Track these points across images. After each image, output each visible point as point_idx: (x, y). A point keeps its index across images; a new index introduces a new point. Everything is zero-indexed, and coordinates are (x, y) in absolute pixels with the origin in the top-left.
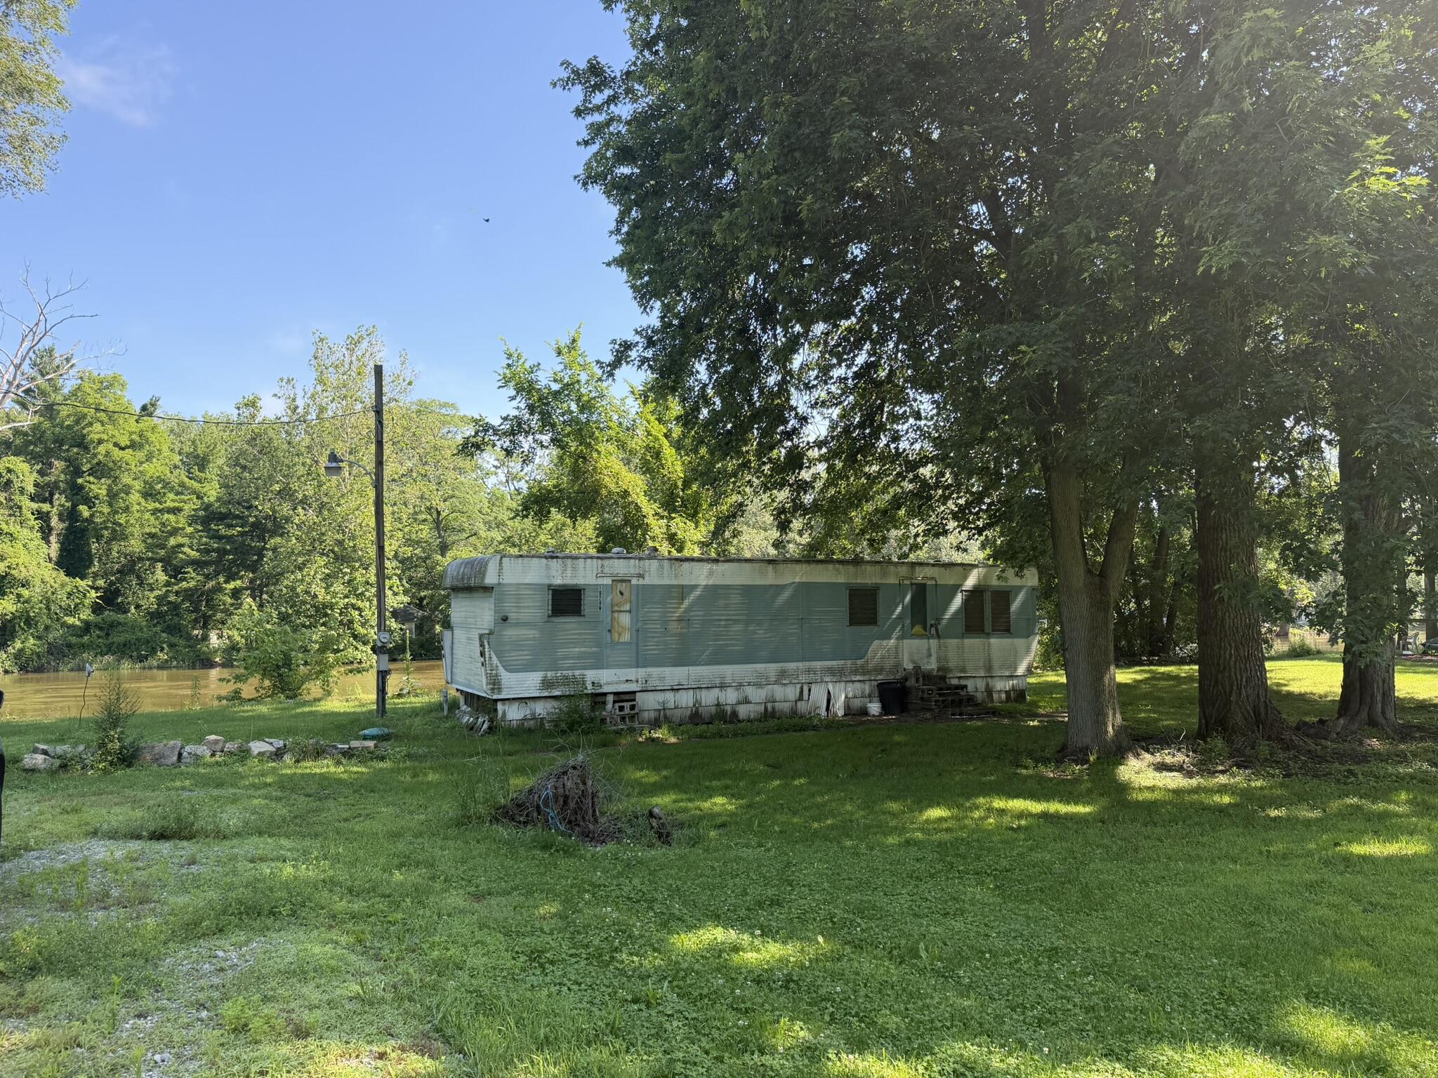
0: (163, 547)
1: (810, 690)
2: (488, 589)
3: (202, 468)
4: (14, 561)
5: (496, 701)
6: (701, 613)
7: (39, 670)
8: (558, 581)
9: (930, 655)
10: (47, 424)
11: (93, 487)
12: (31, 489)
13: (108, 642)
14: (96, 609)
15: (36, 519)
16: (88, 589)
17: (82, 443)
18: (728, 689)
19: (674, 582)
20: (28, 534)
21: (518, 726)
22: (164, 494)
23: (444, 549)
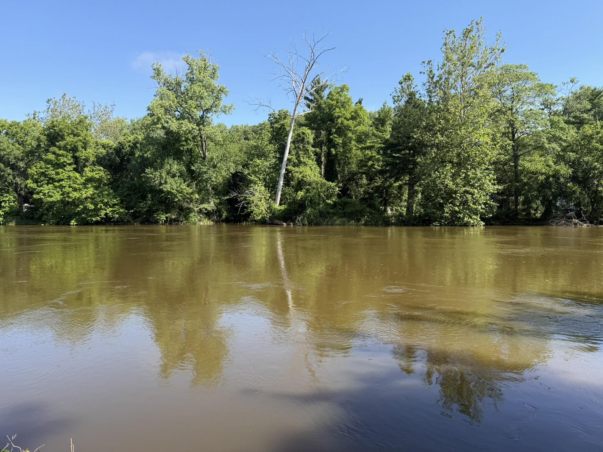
0: (366, 166)
3: (383, 125)
4: (305, 174)
7: (317, 224)
10: (317, 113)
11: (336, 139)
12: (312, 141)
13: (344, 212)
14: (339, 196)
15: (314, 155)
16: (335, 187)
17: (332, 119)
20: (312, 163)
22: (366, 140)
23: (516, 158)
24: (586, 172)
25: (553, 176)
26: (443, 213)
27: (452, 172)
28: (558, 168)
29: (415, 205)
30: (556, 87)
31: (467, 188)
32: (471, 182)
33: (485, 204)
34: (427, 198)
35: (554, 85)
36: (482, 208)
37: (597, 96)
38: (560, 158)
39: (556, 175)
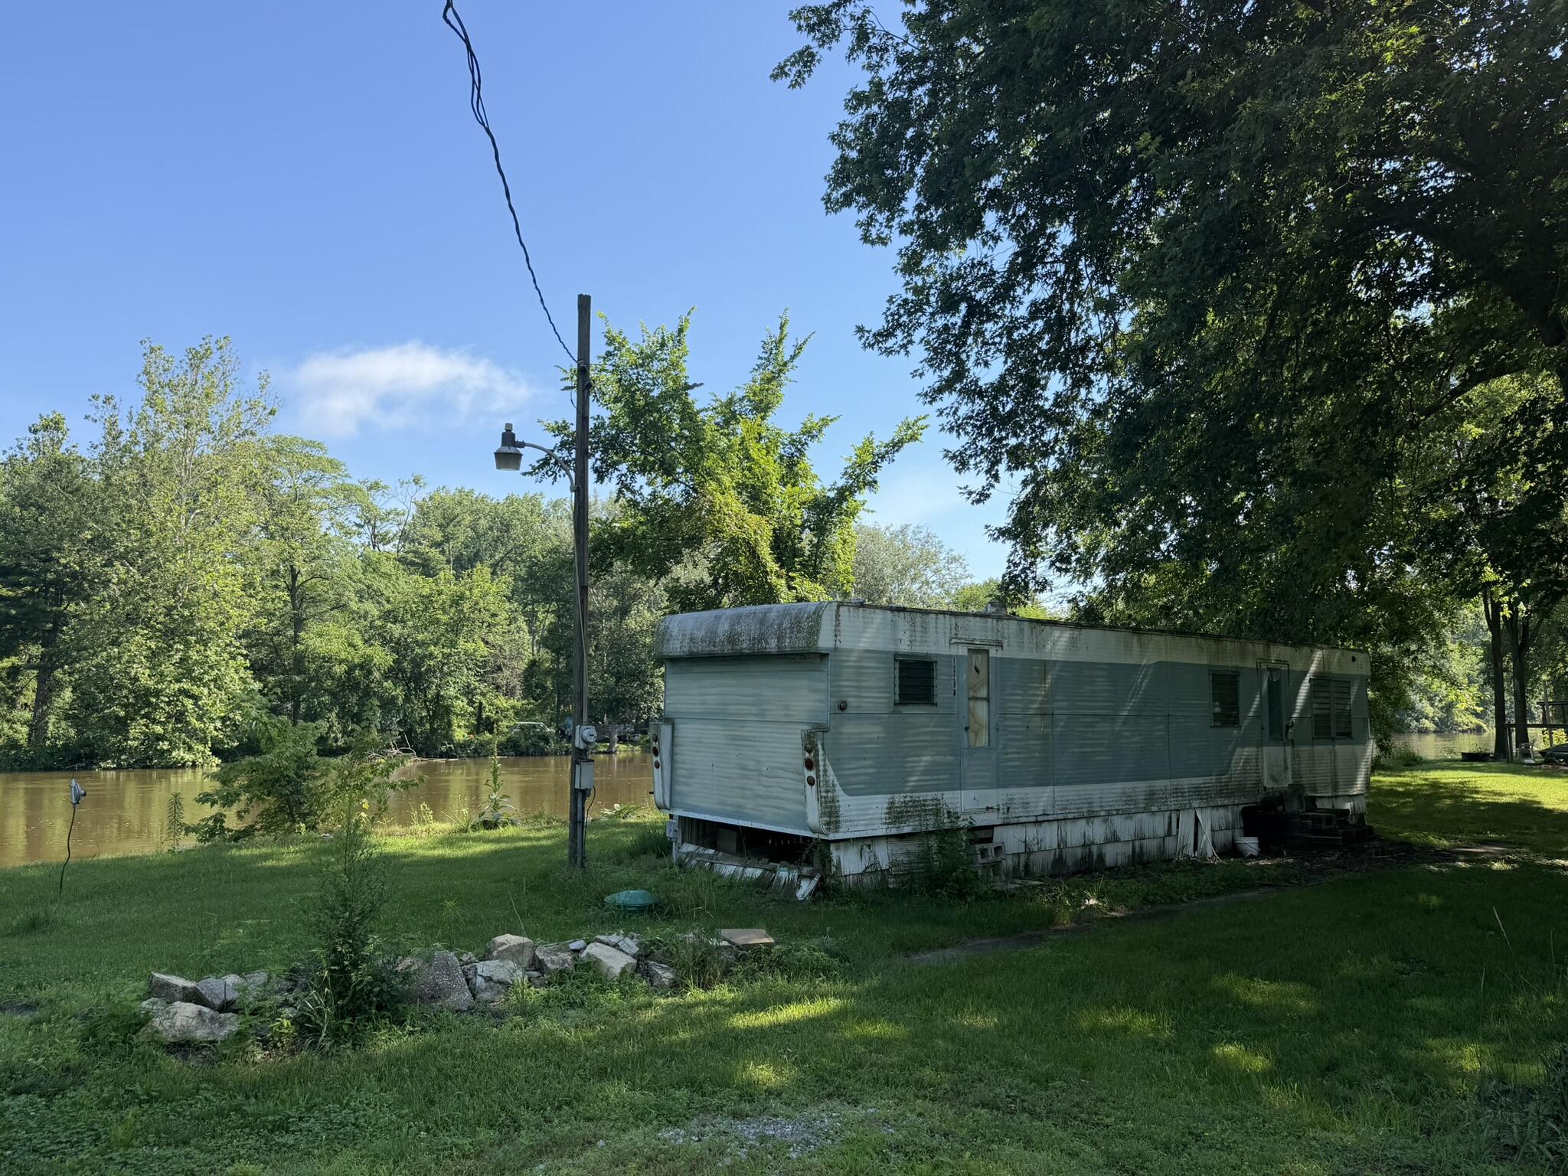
1: (1178, 820)
2: (823, 656)
5: (828, 843)
6: (1065, 704)
8: (904, 648)
9: (1287, 768)
18: (1096, 820)
19: (1035, 656)
21: (855, 884)
23: (299, 623)
24: (417, 663)
25: (361, 667)
26: (126, 740)
27: (150, 648)
28: (369, 651)
29: (52, 719)
30: (385, 487)
31: (186, 685)
32: (194, 671)
33: (223, 719)
34: (85, 702)
35: (382, 484)
36: (216, 729)
37: (452, 521)
38: (376, 634)
39: (366, 666)
